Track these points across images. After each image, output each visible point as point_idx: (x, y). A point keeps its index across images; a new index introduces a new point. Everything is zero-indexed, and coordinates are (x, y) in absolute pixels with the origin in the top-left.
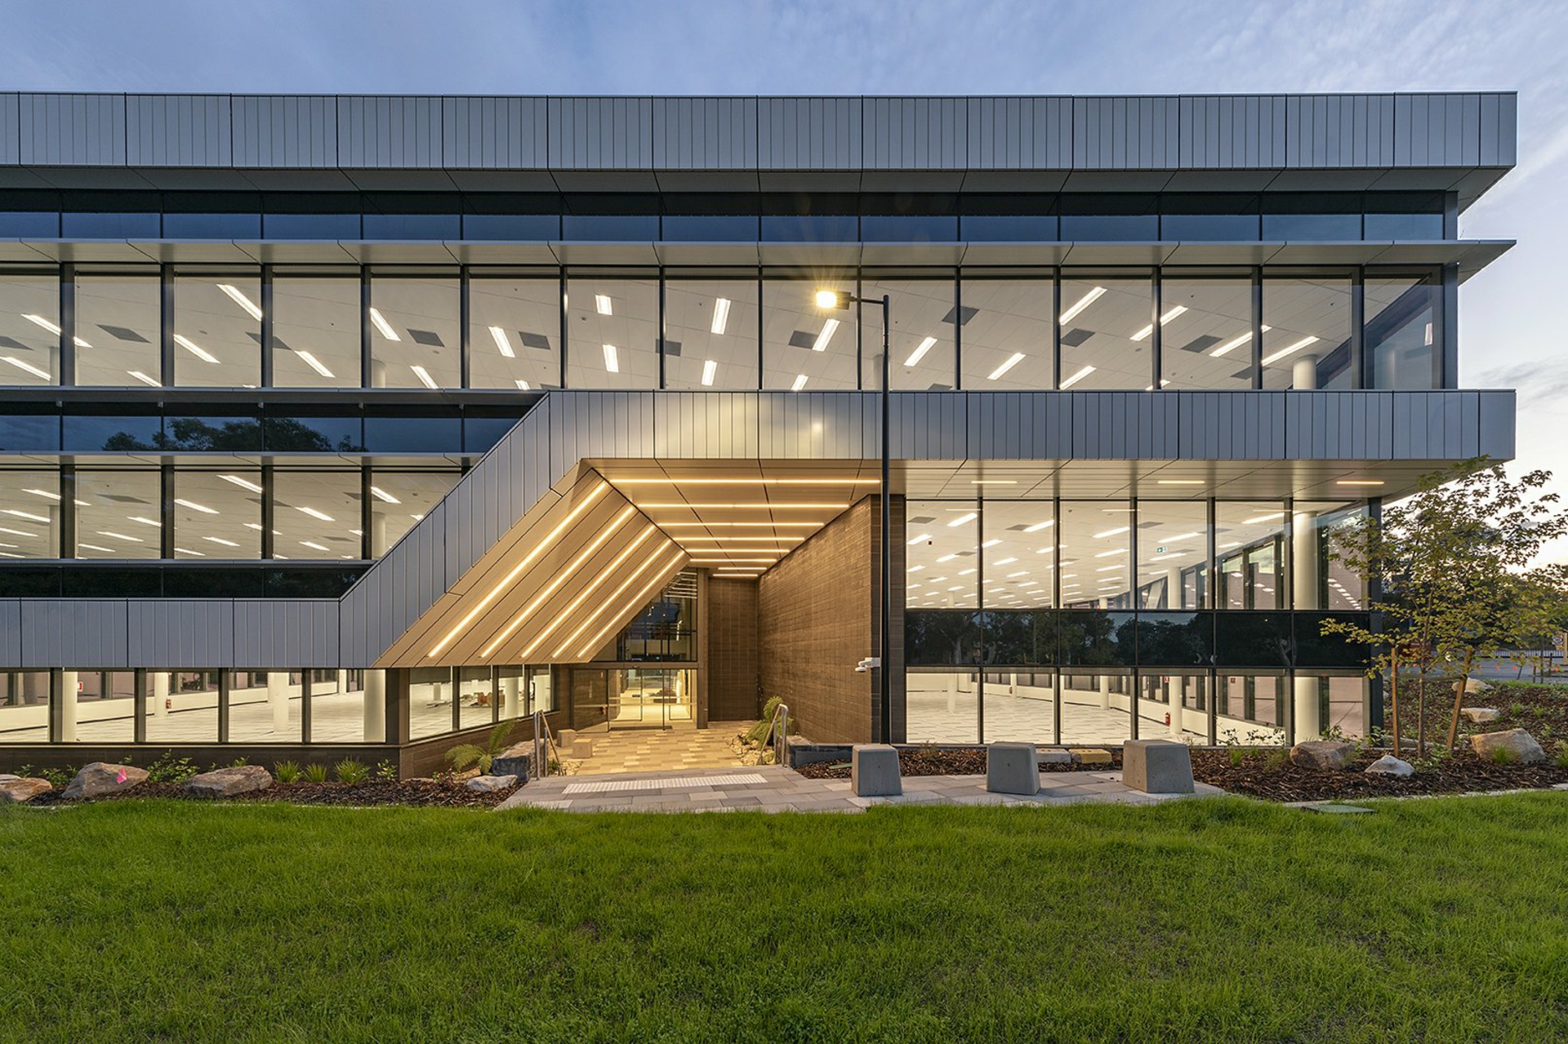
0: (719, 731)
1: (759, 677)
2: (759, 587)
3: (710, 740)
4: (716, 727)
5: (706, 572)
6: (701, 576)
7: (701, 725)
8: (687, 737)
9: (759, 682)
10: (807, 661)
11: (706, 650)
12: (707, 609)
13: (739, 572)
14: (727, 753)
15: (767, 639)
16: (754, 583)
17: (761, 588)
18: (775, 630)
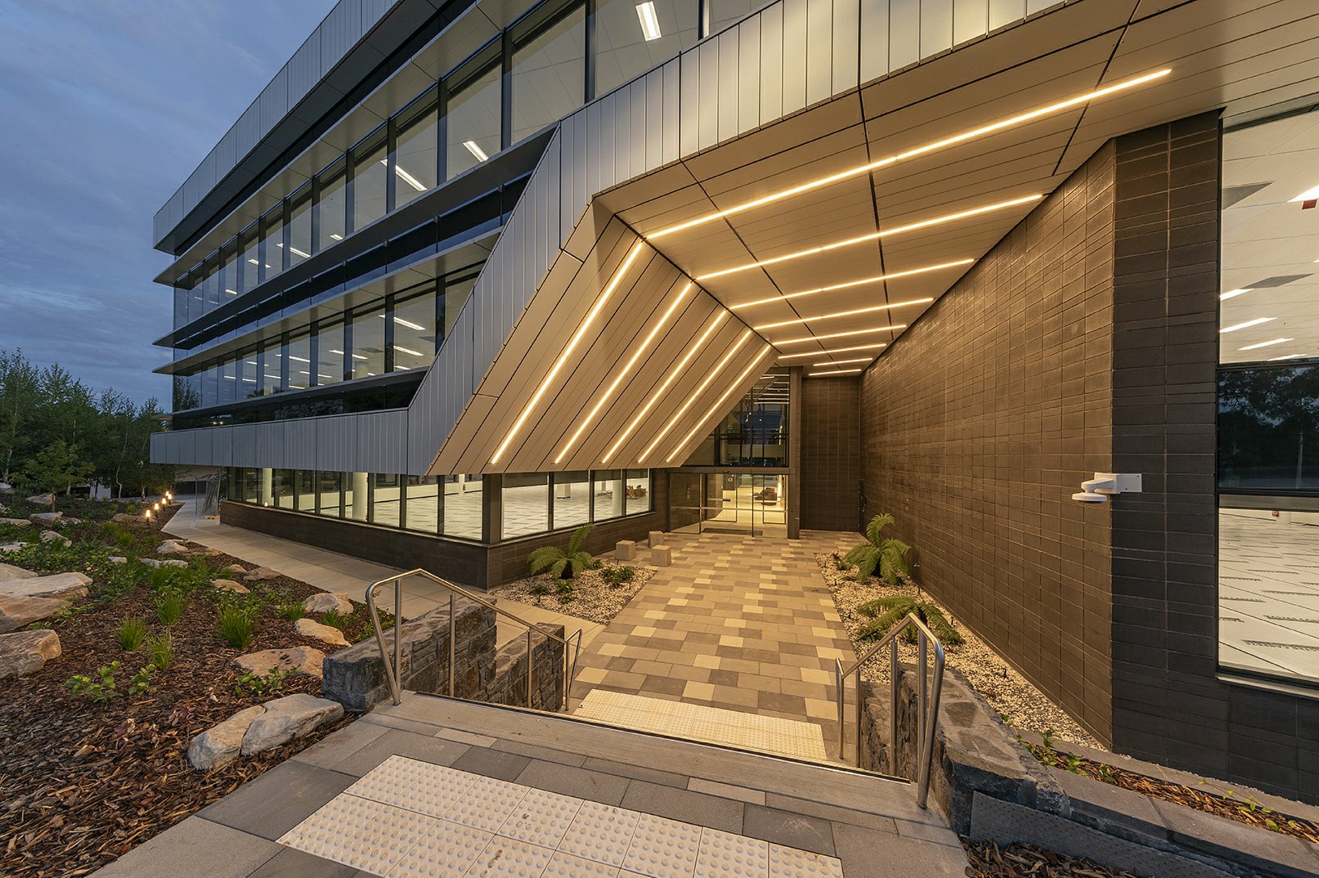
0: (813, 544)
1: (862, 484)
2: (862, 384)
3: (799, 556)
4: (810, 537)
5: (800, 370)
6: (794, 376)
7: (793, 534)
8: (774, 549)
9: (862, 491)
10: (935, 470)
11: (799, 454)
12: (800, 411)
13: (839, 367)
14: (816, 581)
15: (871, 441)
16: (857, 380)
17: (866, 384)
18: (883, 431)
